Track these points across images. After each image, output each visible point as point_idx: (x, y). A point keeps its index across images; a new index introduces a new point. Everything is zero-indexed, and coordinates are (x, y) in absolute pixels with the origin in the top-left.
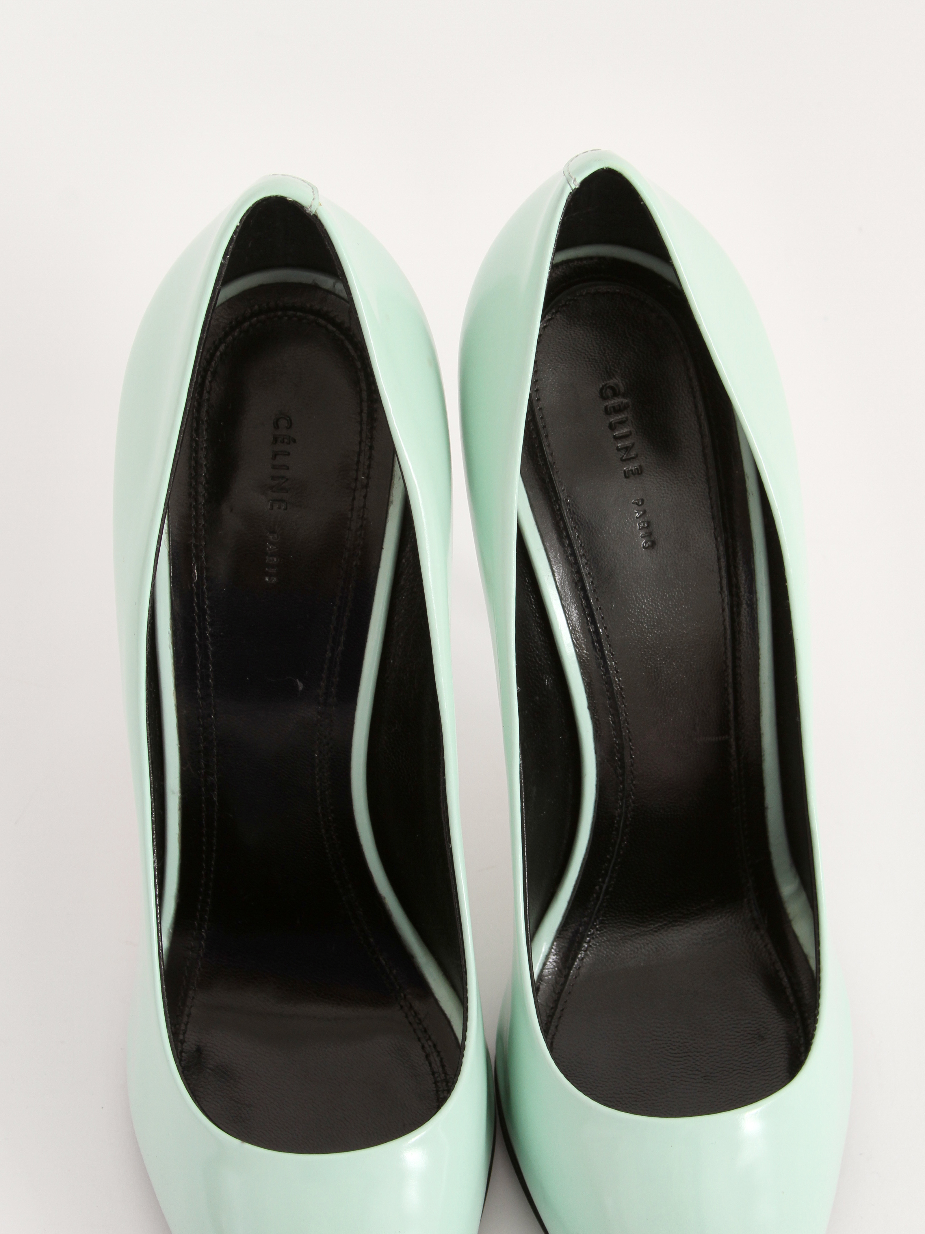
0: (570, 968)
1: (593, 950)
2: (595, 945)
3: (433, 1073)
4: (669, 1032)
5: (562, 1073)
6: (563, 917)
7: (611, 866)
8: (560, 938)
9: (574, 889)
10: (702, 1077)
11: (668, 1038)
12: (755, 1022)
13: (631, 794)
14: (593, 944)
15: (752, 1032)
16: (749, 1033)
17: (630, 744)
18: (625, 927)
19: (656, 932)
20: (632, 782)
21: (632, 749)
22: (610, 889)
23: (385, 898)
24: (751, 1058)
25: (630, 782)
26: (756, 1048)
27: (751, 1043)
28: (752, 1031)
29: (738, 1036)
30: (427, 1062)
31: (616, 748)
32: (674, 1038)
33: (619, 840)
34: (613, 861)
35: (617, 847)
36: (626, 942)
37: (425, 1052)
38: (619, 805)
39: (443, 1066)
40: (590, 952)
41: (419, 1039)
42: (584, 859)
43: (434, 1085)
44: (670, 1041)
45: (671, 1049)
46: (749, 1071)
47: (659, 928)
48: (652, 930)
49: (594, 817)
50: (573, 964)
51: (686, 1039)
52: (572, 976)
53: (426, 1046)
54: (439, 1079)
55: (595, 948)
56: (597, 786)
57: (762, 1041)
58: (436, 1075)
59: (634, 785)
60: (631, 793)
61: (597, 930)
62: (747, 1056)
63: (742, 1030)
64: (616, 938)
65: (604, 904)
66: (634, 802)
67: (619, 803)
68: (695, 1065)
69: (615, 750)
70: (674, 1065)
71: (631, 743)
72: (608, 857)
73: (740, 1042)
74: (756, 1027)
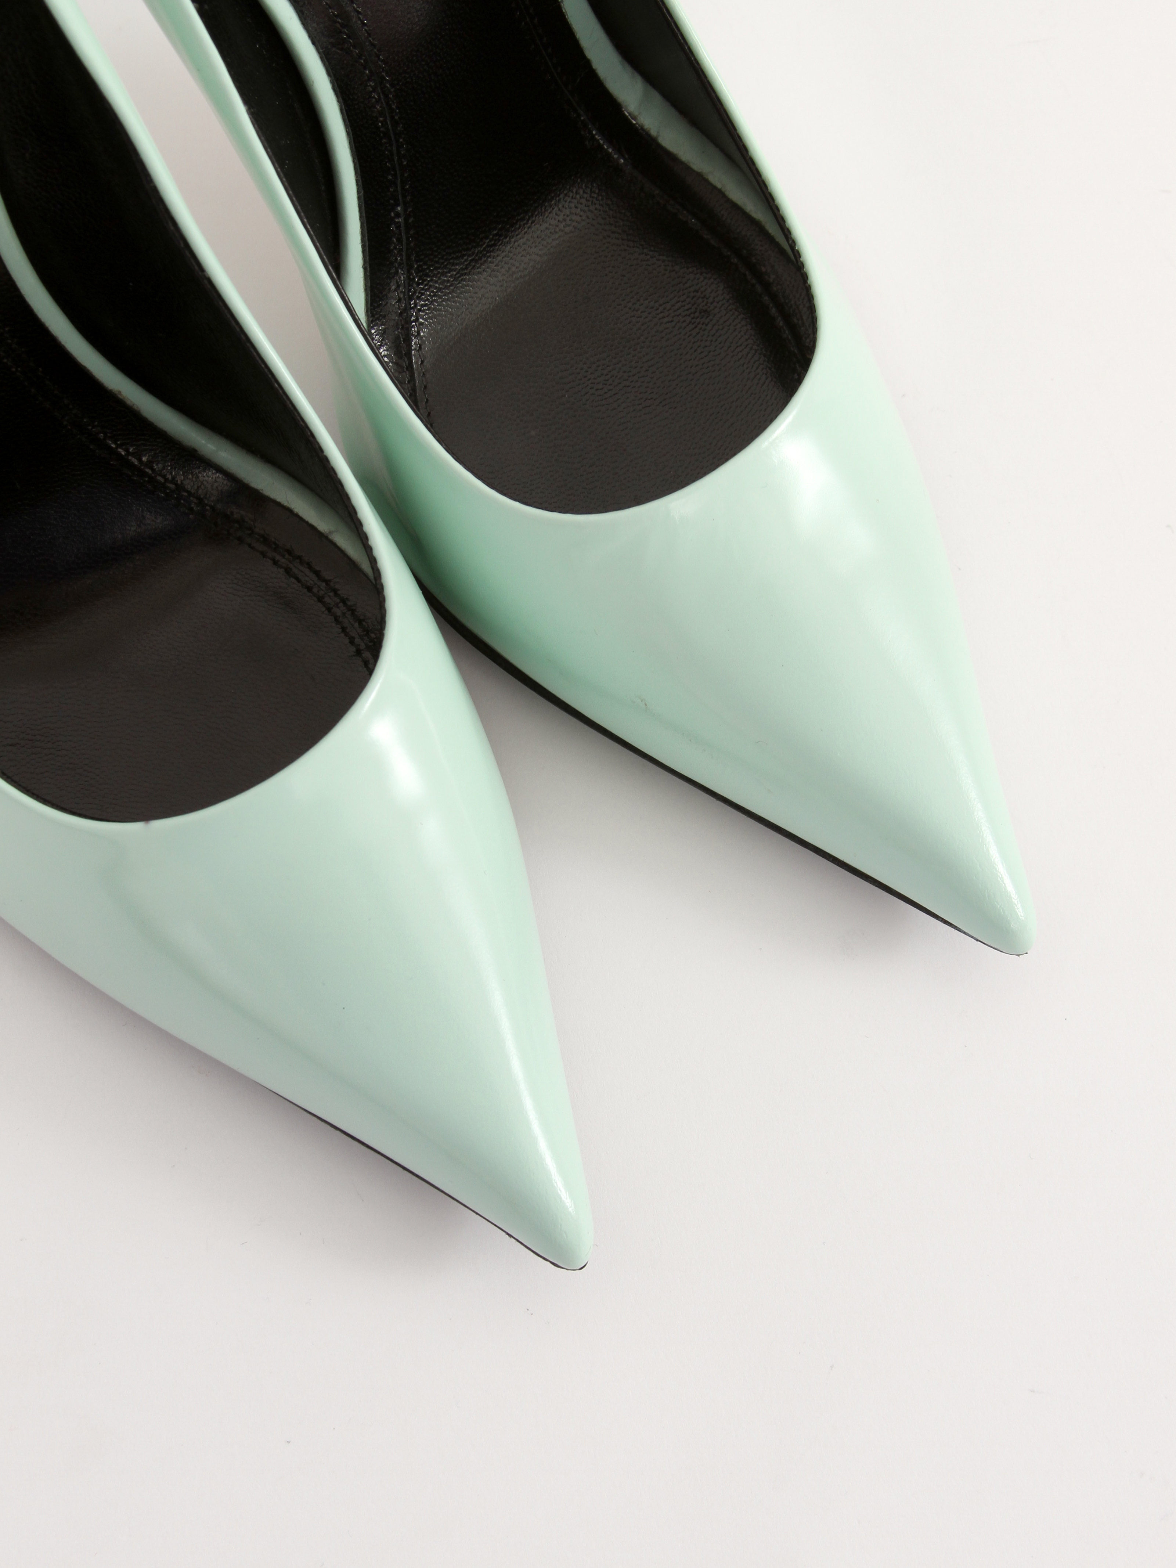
0: (409, 355)
1: (426, 314)
2: (425, 305)
3: (309, 589)
4: (582, 369)
5: (515, 500)
6: (366, 290)
7: (399, 188)
8: (376, 320)
9: (363, 246)
10: (658, 405)
11: (586, 377)
12: (685, 297)
13: (385, 76)
14: (422, 306)
15: (688, 313)
16: (686, 315)
17: (354, 7)
18: (451, 261)
19: (494, 245)
20: (379, 58)
21: (359, 13)
22: (411, 221)
23: (120, 392)
24: (706, 346)
25: (377, 59)
26: (705, 330)
27: (696, 327)
28: (687, 310)
29: (674, 327)
30: (293, 580)
31: (339, 22)
32: (591, 373)
33: (394, 148)
34: (399, 181)
35: (396, 158)
36: (464, 280)
37: (281, 567)
38: (374, 100)
39: (317, 573)
40: (423, 319)
41: (263, 554)
42: (359, 198)
43: (320, 604)
44: (589, 380)
45: (597, 390)
46: (713, 366)
47: (494, 238)
48: (488, 246)
49: (348, 134)
50: (410, 346)
51: (608, 366)
52: (417, 362)
53: (278, 557)
54: (321, 593)
55: (427, 310)
56: (334, 88)
57: (707, 317)
58: (315, 590)
59: (382, 61)
60: (384, 74)
61: (418, 284)
62: (699, 347)
63: (673, 317)
64: (448, 281)
65: (412, 245)
66: (392, 85)
67: (374, 97)
68: (640, 393)
69: (338, 26)
70: (614, 409)
71: (355, 5)
72: (390, 177)
73: (680, 333)
74: (689, 303)
